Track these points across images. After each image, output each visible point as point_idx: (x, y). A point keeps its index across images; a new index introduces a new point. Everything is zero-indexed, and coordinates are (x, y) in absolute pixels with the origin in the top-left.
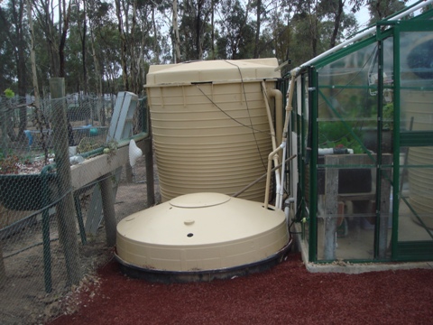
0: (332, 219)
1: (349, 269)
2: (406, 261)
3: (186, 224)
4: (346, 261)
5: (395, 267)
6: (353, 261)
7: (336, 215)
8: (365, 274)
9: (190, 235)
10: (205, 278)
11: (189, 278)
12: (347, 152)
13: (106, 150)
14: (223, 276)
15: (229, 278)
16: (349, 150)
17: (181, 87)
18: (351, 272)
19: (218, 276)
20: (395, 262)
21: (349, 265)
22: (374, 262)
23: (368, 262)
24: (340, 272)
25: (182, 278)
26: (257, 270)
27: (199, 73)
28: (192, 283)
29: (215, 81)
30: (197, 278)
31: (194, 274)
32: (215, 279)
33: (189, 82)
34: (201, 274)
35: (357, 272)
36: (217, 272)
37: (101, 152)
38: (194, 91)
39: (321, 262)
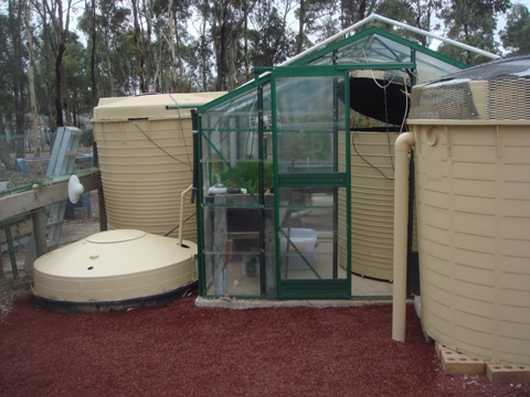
0: (221, 256)
1: (234, 304)
2: (290, 299)
3: (91, 258)
4: (232, 297)
5: (278, 304)
6: (239, 297)
7: (224, 252)
8: (249, 309)
9: (91, 268)
10: (102, 309)
11: (87, 309)
12: (239, 192)
13: (35, 186)
14: (119, 308)
15: (125, 309)
16: (242, 190)
17: (118, 122)
18: (235, 308)
19: (114, 308)
20: (280, 299)
21: (234, 301)
22: (260, 298)
23: (253, 298)
24: (225, 306)
25: (81, 308)
26: (154, 304)
27: (136, 109)
28: (90, 313)
29: (152, 117)
30: (94, 309)
31: (90, 304)
32: (111, 310)
33: (126, 118)
34: (98, 305)
35: (241, 308)
36: (112, 303)
37: (29, 188)
38: (132, 127)
39: (208, 297)
